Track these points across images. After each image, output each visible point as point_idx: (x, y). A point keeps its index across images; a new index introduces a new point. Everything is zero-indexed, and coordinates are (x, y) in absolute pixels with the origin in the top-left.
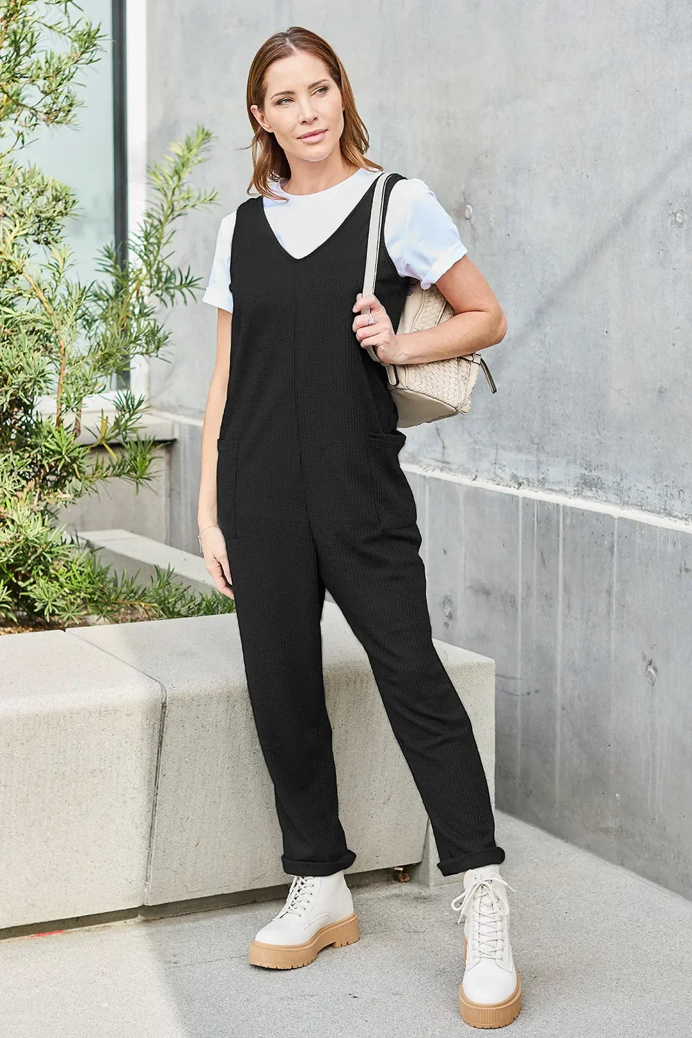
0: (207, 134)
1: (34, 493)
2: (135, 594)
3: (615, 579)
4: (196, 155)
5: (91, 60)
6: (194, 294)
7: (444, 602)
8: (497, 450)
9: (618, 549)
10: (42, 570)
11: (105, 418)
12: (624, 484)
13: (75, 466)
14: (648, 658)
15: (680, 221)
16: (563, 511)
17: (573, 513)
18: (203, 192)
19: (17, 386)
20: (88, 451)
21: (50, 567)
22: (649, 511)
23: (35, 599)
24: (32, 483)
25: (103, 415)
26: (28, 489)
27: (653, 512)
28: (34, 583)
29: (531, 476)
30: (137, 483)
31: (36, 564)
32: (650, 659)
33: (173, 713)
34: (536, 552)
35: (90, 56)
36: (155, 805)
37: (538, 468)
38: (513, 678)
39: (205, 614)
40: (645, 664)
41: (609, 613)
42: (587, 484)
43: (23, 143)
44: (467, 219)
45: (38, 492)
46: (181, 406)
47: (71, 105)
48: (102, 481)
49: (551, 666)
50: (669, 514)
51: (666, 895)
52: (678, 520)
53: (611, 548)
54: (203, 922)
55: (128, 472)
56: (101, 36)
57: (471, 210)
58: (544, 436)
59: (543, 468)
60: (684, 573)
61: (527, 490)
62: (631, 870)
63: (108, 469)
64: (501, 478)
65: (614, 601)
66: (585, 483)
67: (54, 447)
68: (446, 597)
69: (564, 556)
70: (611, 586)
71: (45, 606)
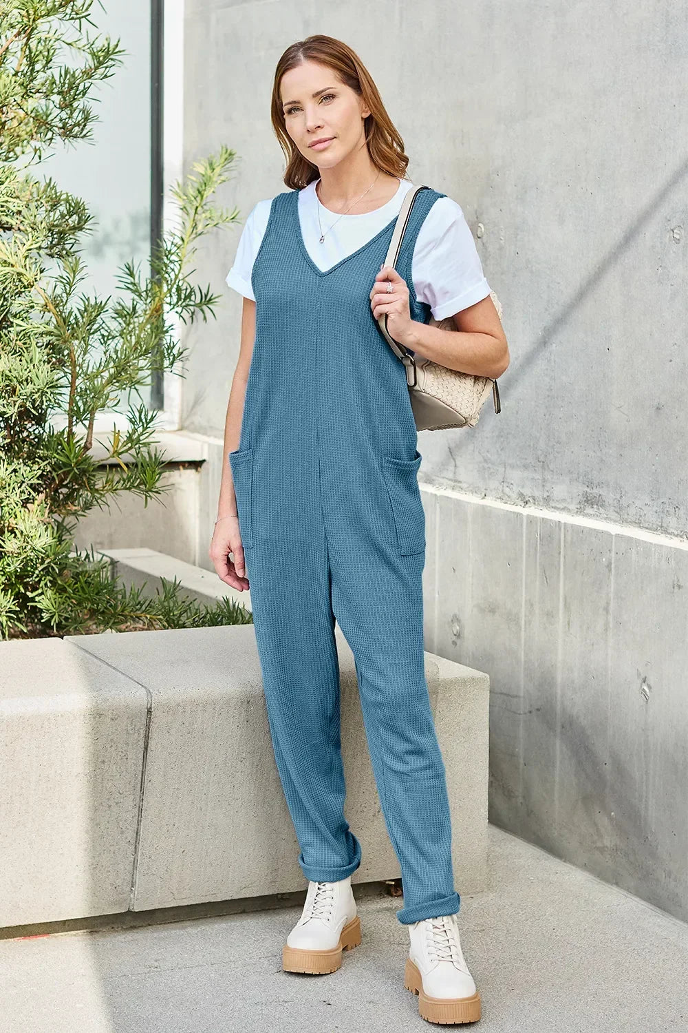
0: (230, 154)
1: (45, 505)
2: (142, 606)
3: (612, 596)
4: (220, 175)
5: (105, 75)
6: (214, 312)
7: (452, 621)
8: (505, 468)
9: (616, 566)
10: (50, 581)
11: (117, 432)
12: (624, 502)
13: (85, 478)
14: (643, 676)
15: (678, 237)
16: (564, 528)
17: (573, 530)
18: (224, 211)
19: (25, 397)
21: (58, 578)
22: (647, 528)
23: (42, 610)
24: (42, 496)
25: (115, 429)
26: (40, 502)
27: (651, 529)
28: (42, 593)
29: (536, 494)
30: (146, 496)
31: (44, 576)
33: (159, 719)
34: (539, 569)
35: (105, 71)
36: (140, 810)
37: (543, 486)
38: (516, 697)
39: (210, 626)
40: (639, 681)
41: (606, 630)
42: (590, 502)
43: (40, 159)
44: (479, 238)
45: (49, 504)
46: (211, 427)
47: (86, 120)
48: (111, 494)
49: (552, 685)
50: (666, 532)
52: (673, 537)
53: (609, 566)
54: (189, 930)
55: (137, 485)
56: (120, 52)
57: (483, 229)
58: (549, 454)
59: (548, 486)
60: (676, 590)
61: (533, 508)
62: (625, 889)
63: (118, 482)
64: (509, 497)
65: (611, 618)
66: (587, 501)
67: (64, 459)
68: (455, 616)
69: (564, 574)
70: (608, 603)
71: (52, 617)
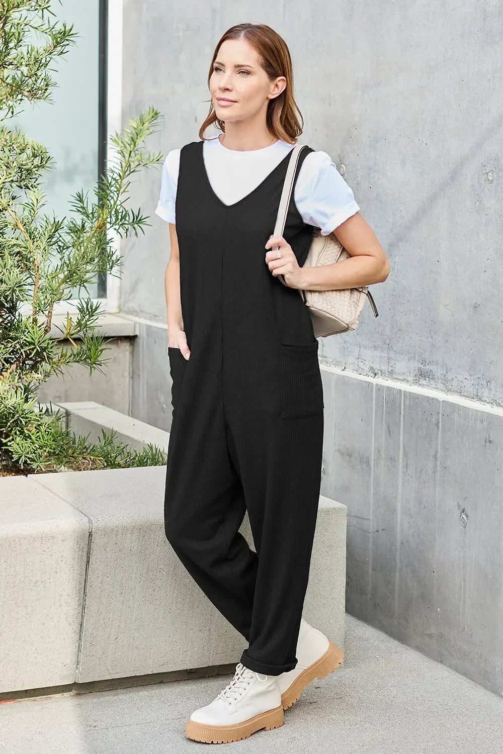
0: (156, 114)
1: (16, 373)
2: (87, 449)
3: (439, 446)
4: (148, 129)
5: (62, 52)
6: (144, 229)
8: (360, 348)
9: (442, 425)
10: (19, 431)
11: (70, 318)
12: (449, 376)
13: (45, 353)
14: (462, 508)
15: (491, 178)
16: (404, 395)
17: (410, 397)
18: (152, 154)
20: (55, 343)
21: (25, 429)
22: (466, 397)
23: (12, 452)
24: (14, 366)
25: (68, 316)
26: (11, 371)
27: (469, 397)
28: (13, 440)
29: (384, 368)
30: (91, 367)
31: (14, 426)
32: (463, 508)
33: (97, 541)
34: (384, 426)
35: (61, 49)
36: (84, 608)
37: (388, 362)
38: (367, 519)
39: (138, 466)
40: (459, 512)
41: (435, 472)
42: (423, 375)
43: (13, 114)
45: (19, 373)
46: (141, 311)
47: (47, 85)
48: (65, 365)
49: (394, 511)
50: (480, 399)
51: (471, 686)
52: (486, 404)
53: (437, 424)
54: (121, 697)
55: (84, 359)
56: (73, 34)
57: (345, 169)
58: (393, 338)
59: (392, 362)
60: (488, 443)
61: (380, 379)
62: (447, 666)
63: (70, 357)
64: (362, 370)
65: (438, 463)
66: (421, 375)
67: (29, 340)
69: (404, 429)
70: (436, 452)
71: (20, 457)
